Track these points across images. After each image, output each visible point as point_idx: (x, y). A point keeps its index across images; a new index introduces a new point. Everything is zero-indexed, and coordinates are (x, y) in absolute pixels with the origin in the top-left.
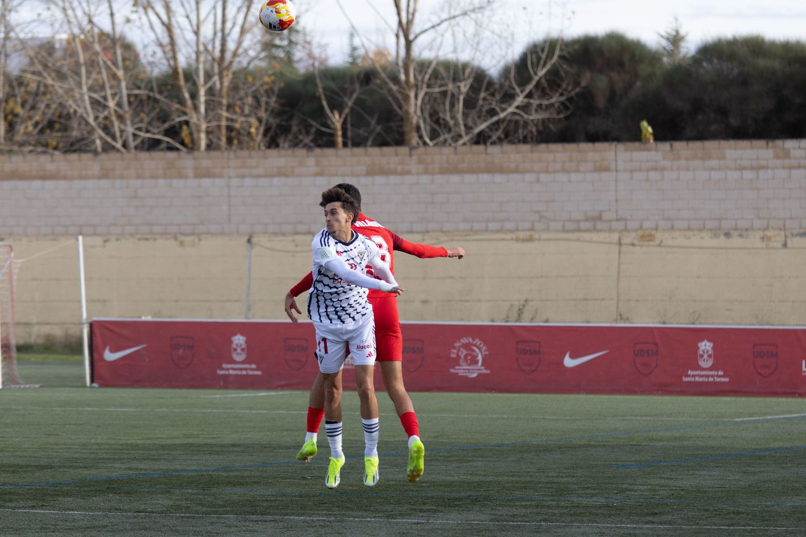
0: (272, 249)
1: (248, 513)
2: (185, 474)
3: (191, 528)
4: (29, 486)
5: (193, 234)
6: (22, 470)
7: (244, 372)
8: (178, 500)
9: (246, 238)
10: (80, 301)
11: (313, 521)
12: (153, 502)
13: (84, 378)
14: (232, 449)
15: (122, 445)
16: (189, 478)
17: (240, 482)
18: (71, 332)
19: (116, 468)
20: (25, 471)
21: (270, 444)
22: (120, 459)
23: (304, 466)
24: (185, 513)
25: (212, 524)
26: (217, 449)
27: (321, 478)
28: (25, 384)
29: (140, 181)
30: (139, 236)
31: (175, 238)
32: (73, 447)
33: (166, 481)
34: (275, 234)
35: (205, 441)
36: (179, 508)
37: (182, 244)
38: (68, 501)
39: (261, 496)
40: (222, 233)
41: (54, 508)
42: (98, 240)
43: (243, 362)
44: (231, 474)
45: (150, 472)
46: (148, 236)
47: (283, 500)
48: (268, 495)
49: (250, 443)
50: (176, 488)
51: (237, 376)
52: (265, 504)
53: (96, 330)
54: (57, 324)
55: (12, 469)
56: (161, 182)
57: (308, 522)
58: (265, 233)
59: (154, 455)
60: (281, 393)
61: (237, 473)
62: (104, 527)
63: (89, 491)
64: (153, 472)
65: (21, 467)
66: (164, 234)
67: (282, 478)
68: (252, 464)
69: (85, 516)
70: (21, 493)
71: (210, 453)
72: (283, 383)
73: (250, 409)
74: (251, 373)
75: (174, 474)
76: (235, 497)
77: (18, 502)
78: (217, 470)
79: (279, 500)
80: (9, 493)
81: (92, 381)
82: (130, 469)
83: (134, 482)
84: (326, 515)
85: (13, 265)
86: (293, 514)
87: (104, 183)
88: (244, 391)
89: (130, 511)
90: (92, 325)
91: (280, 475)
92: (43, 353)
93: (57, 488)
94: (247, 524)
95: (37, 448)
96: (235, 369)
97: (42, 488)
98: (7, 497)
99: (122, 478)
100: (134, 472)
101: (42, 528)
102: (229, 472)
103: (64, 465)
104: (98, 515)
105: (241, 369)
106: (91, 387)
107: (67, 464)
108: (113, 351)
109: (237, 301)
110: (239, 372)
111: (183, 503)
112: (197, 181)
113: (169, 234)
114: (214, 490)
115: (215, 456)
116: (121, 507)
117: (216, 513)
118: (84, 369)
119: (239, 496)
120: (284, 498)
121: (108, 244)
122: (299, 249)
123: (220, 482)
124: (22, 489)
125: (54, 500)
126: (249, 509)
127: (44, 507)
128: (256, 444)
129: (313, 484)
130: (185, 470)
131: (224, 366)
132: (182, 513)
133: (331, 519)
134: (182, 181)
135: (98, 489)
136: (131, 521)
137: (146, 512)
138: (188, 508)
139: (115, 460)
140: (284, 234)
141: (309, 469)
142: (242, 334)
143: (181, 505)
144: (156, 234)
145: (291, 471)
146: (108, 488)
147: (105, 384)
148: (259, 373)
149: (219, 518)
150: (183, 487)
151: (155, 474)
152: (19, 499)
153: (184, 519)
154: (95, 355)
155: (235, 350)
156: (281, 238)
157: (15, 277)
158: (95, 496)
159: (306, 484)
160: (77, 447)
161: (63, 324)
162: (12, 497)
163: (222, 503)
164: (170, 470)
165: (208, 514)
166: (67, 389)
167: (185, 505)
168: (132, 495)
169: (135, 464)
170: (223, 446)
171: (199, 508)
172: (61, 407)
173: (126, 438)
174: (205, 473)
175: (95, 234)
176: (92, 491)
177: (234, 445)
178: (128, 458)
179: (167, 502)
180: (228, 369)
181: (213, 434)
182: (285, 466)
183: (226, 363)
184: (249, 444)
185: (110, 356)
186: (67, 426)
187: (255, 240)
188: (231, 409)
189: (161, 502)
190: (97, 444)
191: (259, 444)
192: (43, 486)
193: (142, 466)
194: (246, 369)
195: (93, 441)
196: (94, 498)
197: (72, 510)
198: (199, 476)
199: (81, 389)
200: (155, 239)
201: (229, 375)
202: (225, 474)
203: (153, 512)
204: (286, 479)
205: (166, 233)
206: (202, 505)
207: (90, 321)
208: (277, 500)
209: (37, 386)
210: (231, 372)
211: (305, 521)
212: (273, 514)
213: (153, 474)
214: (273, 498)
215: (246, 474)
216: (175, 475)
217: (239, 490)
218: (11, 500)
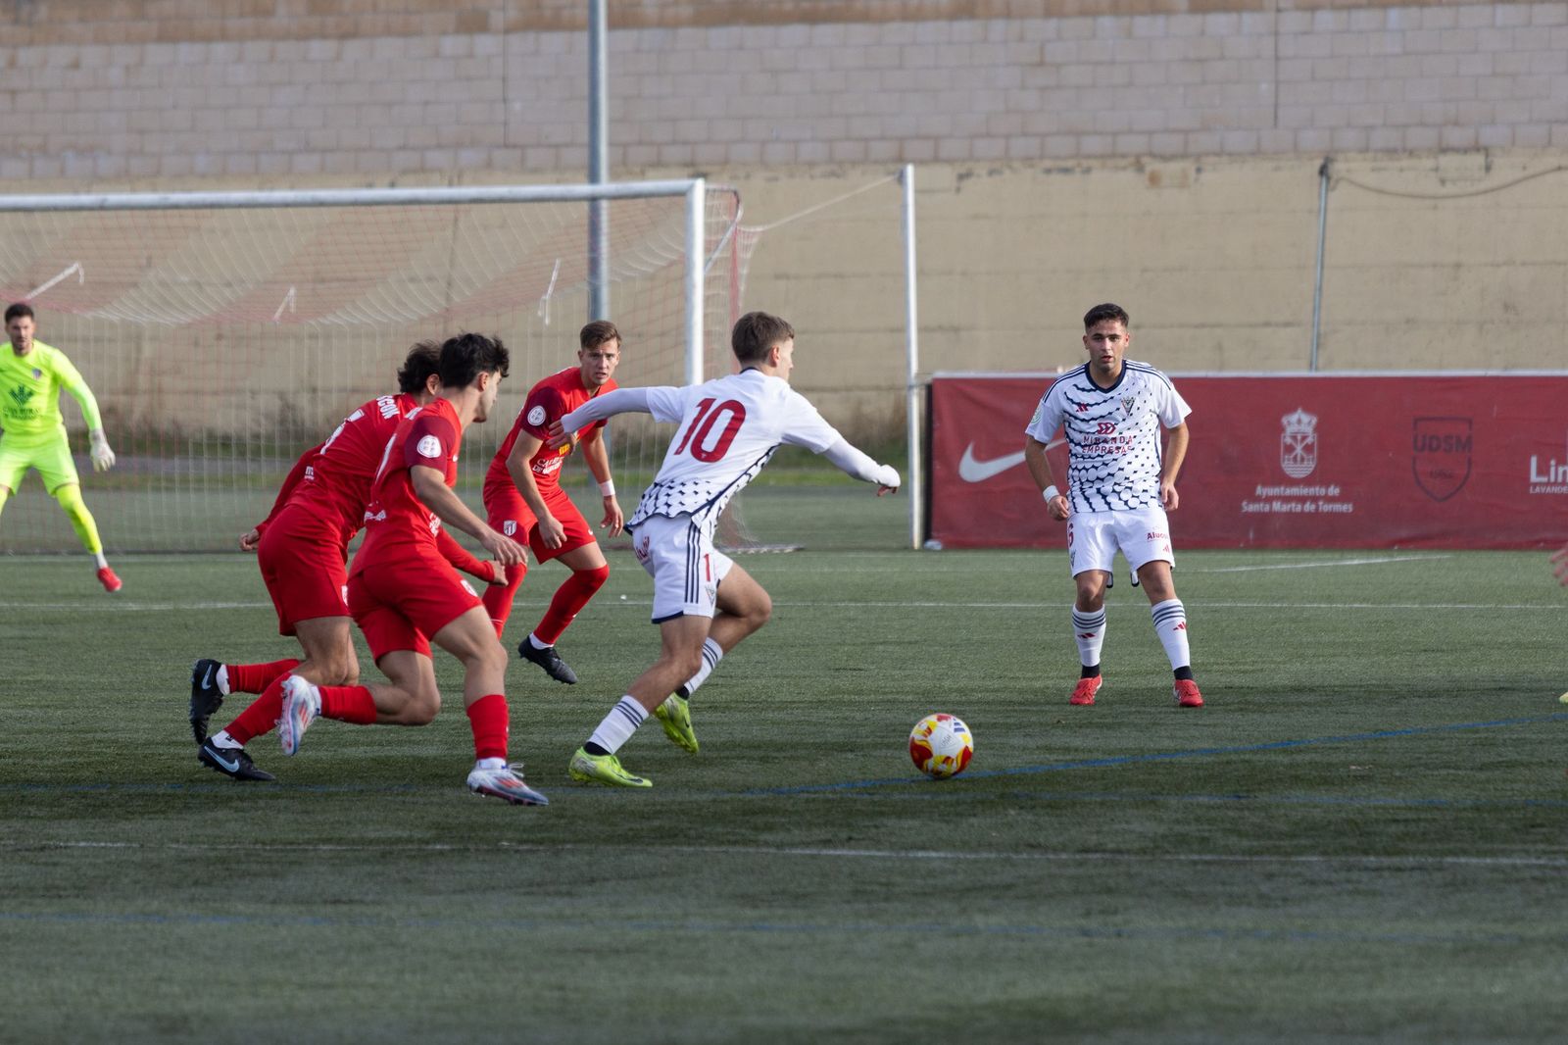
0: (1380, 192)
1: (1354, 850)
2: (1186, 760)
3: (1220, 888)
4: (808, 792)
5: (1184, 156)
6: (784, 754)
7: (1309, 507)
8: (1177, 821)
9: (1318, 163)
10: (903, 329)
11: (1514, 867)
12: (1117, 827)
13: (909, 526)
14: (1293, 698)
15: (1021, 691)
16: (1197, 769)
17: (1325, 778)
18: (867, 409)
19: (1013, 747)
20: (792, 758)
21: (1386, 686)
22: (1020, 726)
23: (1477, 735)
24: (1199, 853)
25: (1270, 876)
26: (1258, 698)
27: (1522, 764)
28: (761, 544)
29: (1052, 24)
30: (1048, 163)
31: (1139, 168)
32: (901, 697)
33: (1141, 777)
34: (1391, 152)
35: (1225, 680)
36: (1181, 841)
37: (1154, 180)
38: (910, 829)
39: (1380, 811)
40: (1257, 153)
41: (877, 843)
42: (945, 175)
43: (1308, 481)
44: (1299, 758)
45: (1100, 757)
46: (1070, 163)
47: (1434, 820)
48: (1398, 808)
49: (1337, 683)
50: (1168, 794)
51: (1290, 514)
52: (1393, 829)
53: (943, 405)
54: (834, 390)
55: (762, 753)
56: (1106, 22)
57: (1503, 871)
58: (1365, 150)
59: (1104, 716)
60: (1400, 558)
61: (1314, 755)
62: (1009, 887)
63: (958, 803)
64: (1106, 757)
65: (780, 748)
66: (1110, 156)
67: (1426, 766)
68: (1347, 733)
69: (958, 861)
70: (791, 809)
71: (1241, 710)
72: (1404, 533)
73: (1330, 599)
74: (1325, 507)
75: (1158, 760)
76: (1317, 813)
77: (789, 830)
78: (1265, 749)
79: (1426, 820)
80: (764, 811)
81: (927, 535)
82: (1049, 749)
83: (1064, 781)
84: (1544, 852)
85: (741, 241)
86: (1465, 852)
87: (964, 28)
88: (1307, 556)
89: (1064, 849)
90: (931, 391)
91: (1419, 758)
92: (798, 465)
93: (876, 798)
94: (1355, 875)
95: (811, 702)
96: (1286, 499)
97: (842, 798)
98: (760, 820)
99: (1032, 772)
100: (1061, 757)
101: (856, 893)
102: (1292, 753)
103: (886, 741)
104: (988, 860)
105: (1302, 500)
106: (923, 549)
107: (892, 740)
108: (981, 456)
109: (1287, 325)
110: (1297, 508)
111: (1192, 829)
112: (1196, 20)
113: (1124, 156)
114: (1264, 798)
115: (1255, 716)
116: (1041, 840)
117: (1276, 851)
118: (911, 505)
119: (1325, 812)
120: (1437, 815)
121: (967, 184)
122: (1449, 189)
123: (1274, 778)
124: (792, 801)
125: (876, 827)
126: (1353, 842)
127: (852, 842)
128: (1354, 686)
129: (1504, 781)
130: (1184, 751)
131: (1260, 490)
132: (1192, 851)
133: (1557, 863)
134: (1159, 22)
135: (979, 797)
136: (1072, 871)
137: (1104, 851)
138: (1204, 840)
139: (1008, 727)
140: (1411, 153)
141: (1491, 744)
142: (1307, 410)
143: (1187, 834)
144: (1088, 157)
145: (1446, 749)
146: (1002, 796)
147: (959, 542)
148: (1346, 508)
149: (1284, 864)
150: (1187, 791)
151: (1114, 760)
152: (789, 823)
153: (1199, 867)
154: (937, 466)
155: (1290, 449)
156: (1405, 163)
157: (744, 271)
158: (975, 815)
159: (1488, 781)
160: (910, 698)
161: (848, 389)
162: (771, 820)
163: (1285, 828)
164: (1149, 750)
165: (1257, 853)
166: (864, 555)
167: (1197, 834)
168: (1064, 812)
169: (1060, 739)
170: (1274, 691)
171: (1233, 840)
172: (856, 600)
173: (1030, 675)
174: (1234, 757)
175: (936, 159)
176: (964, 803)
177: (1298, 690)
178: (1041, 724)
179: (1151, 828)
180: (1269, 500)
181: (1245, 664)
182: (1430, 738)
183: (1265, 484)
184: (1335, 686)
185: (973, 469)
186: (881, 647)
187: (1338, 168)
188: (1281, 599)
189: (1136, 826)
190: (960, 691)
191: (1361, 686)
192: (841, 792)
193: (1077, 742)
194: (1315, 499)
195: (947, 684)
196: (973, 820)
197: (923, 848)
198: (1219, 764)
199: (899, 555)
200: (1088, 170)
201: (1271, 514)
202: (1285, 759)
203: (1120, 852)
204: (1436, 768)
205: (1113, 155)
206: (1240, 834)
207: (928, 379)
208: (1419, 820)
209: (789, 549)
210: (1277, 506)
211: (1495, 869)
212: (1414, 853)
213: (1107, 761)
214: (1410, 815)
215: (1335, 758)
216: (1161, 763)
217: (1325, 797)
218: (769, 828)
